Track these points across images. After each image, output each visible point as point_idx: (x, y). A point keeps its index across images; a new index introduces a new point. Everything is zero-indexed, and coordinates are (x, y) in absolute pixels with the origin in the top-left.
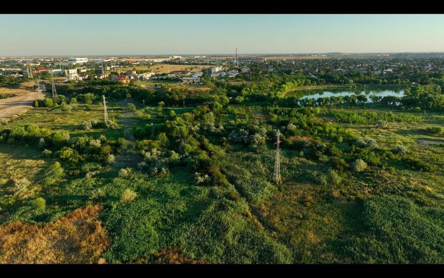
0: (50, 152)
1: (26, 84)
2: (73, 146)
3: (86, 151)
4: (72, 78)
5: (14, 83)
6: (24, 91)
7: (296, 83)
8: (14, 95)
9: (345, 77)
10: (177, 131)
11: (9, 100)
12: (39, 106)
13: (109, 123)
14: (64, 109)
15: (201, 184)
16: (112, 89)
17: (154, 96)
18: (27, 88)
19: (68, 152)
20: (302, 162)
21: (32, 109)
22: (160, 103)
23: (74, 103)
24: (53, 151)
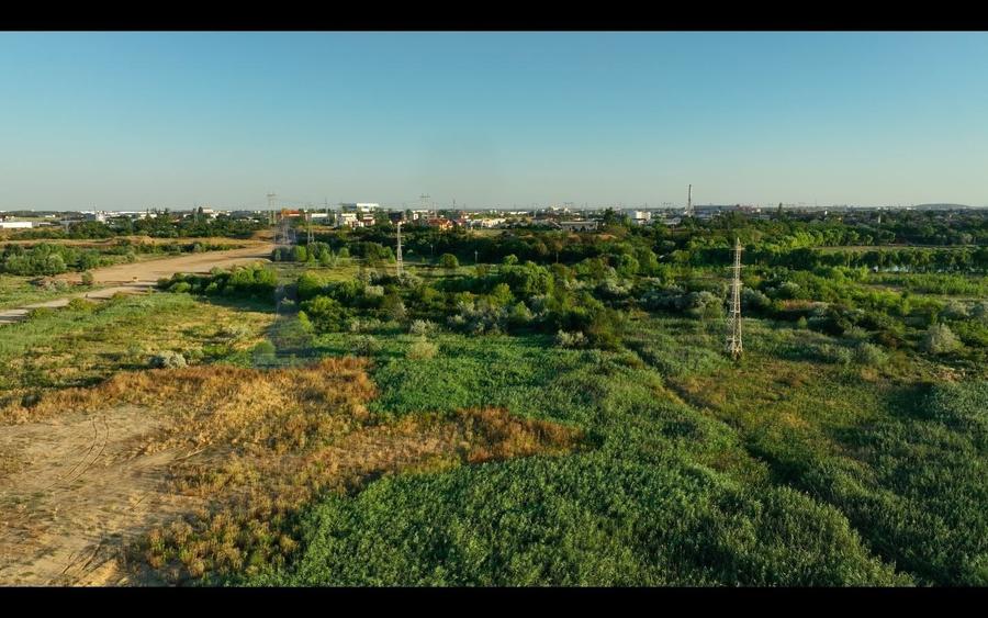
0: (292, 302)
1: (264, 233)
2: (333, 293)
3: (355, 302)
4: (346, 223)
5: (243, 230)
6: (259, 242)
7: (821, 236)
8: (241, 247)
9: (951, 230)
10: (533, 284)
11: (232, 252)
12: (282, 260)
13: (403, 276)
14: (325, 262)
15: (566, 346)
16: (418, 238)
17: (499, 245)
18: (264, 239)
19: (324, 302)
20: (801, 335)
21: (268, 264)
22: (509, 257)
23: (344, 256)
24: (298, 301)
